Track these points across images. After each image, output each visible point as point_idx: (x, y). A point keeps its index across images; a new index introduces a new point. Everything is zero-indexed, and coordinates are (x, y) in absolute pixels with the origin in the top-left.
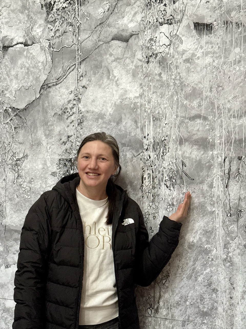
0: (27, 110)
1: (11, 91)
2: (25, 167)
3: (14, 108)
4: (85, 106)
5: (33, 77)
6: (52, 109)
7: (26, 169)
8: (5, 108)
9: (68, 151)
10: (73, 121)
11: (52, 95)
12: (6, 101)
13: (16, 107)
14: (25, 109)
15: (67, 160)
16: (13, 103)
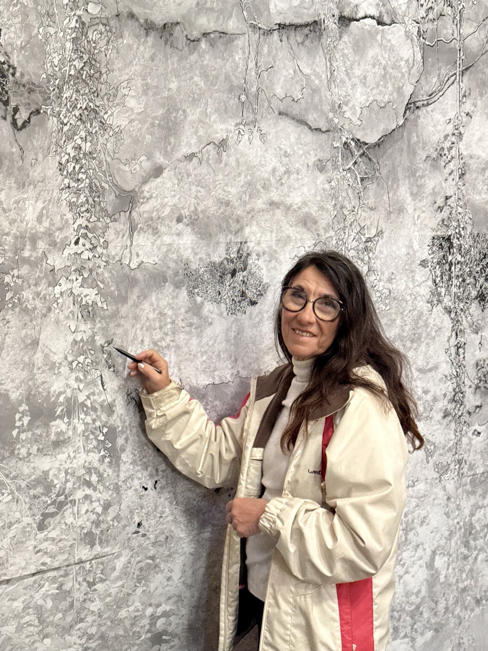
0: (382, 146)
1: (353, 107)
2: (381, 252)
3: (358, 140)
4: (468, 146)
5: (393, 85)
6: (423, 148)
7: (381, 256)
8: (344, 140)
9: (445, 223)
10: (452, 171)
11: (422, 122)
12: (346, 127)
13: (362, 140)
14: (378, 145)
15: (443, 238)
16: (358, 130)
